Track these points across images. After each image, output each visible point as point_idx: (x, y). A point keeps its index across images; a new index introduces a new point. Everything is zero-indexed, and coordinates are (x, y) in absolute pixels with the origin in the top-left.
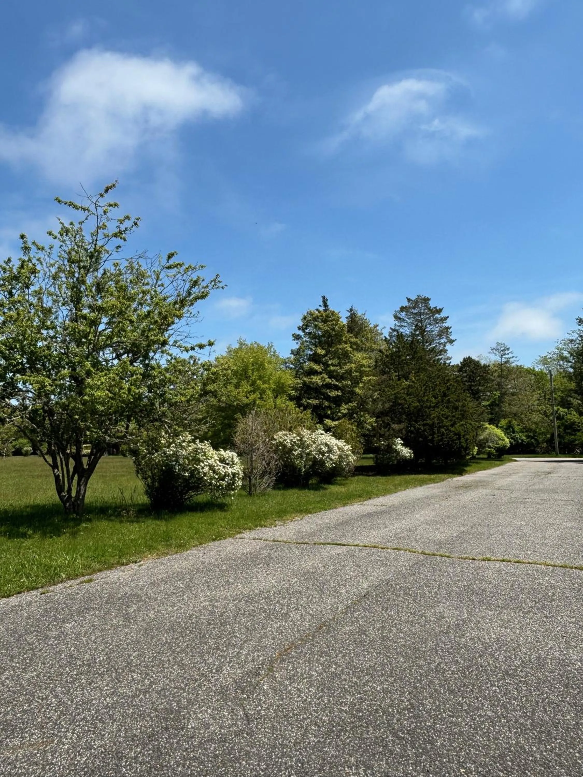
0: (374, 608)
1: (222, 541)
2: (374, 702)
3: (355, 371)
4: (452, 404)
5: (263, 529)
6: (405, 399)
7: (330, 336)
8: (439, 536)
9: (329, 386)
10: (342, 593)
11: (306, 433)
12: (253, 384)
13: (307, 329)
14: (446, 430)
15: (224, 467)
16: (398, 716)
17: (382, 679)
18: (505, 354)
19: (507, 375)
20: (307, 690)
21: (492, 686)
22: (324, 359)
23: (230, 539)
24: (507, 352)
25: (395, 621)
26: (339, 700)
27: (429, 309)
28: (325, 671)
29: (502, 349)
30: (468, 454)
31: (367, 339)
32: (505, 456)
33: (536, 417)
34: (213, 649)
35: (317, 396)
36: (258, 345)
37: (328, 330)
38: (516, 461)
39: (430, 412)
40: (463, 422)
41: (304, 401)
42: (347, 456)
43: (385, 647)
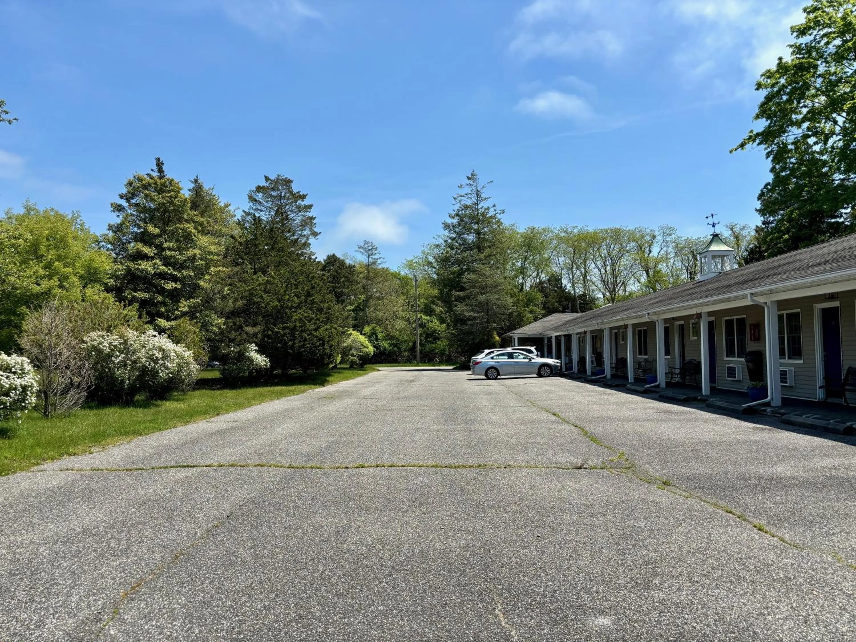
0: (241, 528)
1: (10, 477)
2: (255, 622)
3: (199, 258)
4: (317, 306)
5: (72, 458)
6: (261, 297)
7: (166, 211)
8: (305, 448)
9: (163, 276)
10: (199, 517)
11: (131, 334)
12: (48, 266)
13: (133, 199)
14: (308, 335)
15: (7, 377)
16: (286, 629)
17: (262, 597)
18: (372, 254)
19: (374, 278)
20: (170, 625)
21: (380, 583)
22: (157, 241)
23: (23, 473)
24: (374, 252)
25: (269, 538)
26: (213, 628)
27: (291, 193)
28: (190, 602)
29: (370, 248)
30: (332, 362)
31: (216, 221)
32: (368, 366)
33: (400, 324)
34: (26, 603)
35: (146, 288)
36: (57, 213)
37: (163, 204)
38: (378, 370)
39: (291, 314)
40: (328, 326)
41: (127, 294)
42: (188, 364)
43: (260, 565)
